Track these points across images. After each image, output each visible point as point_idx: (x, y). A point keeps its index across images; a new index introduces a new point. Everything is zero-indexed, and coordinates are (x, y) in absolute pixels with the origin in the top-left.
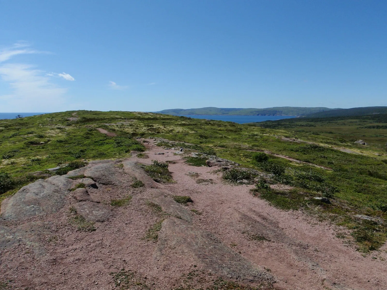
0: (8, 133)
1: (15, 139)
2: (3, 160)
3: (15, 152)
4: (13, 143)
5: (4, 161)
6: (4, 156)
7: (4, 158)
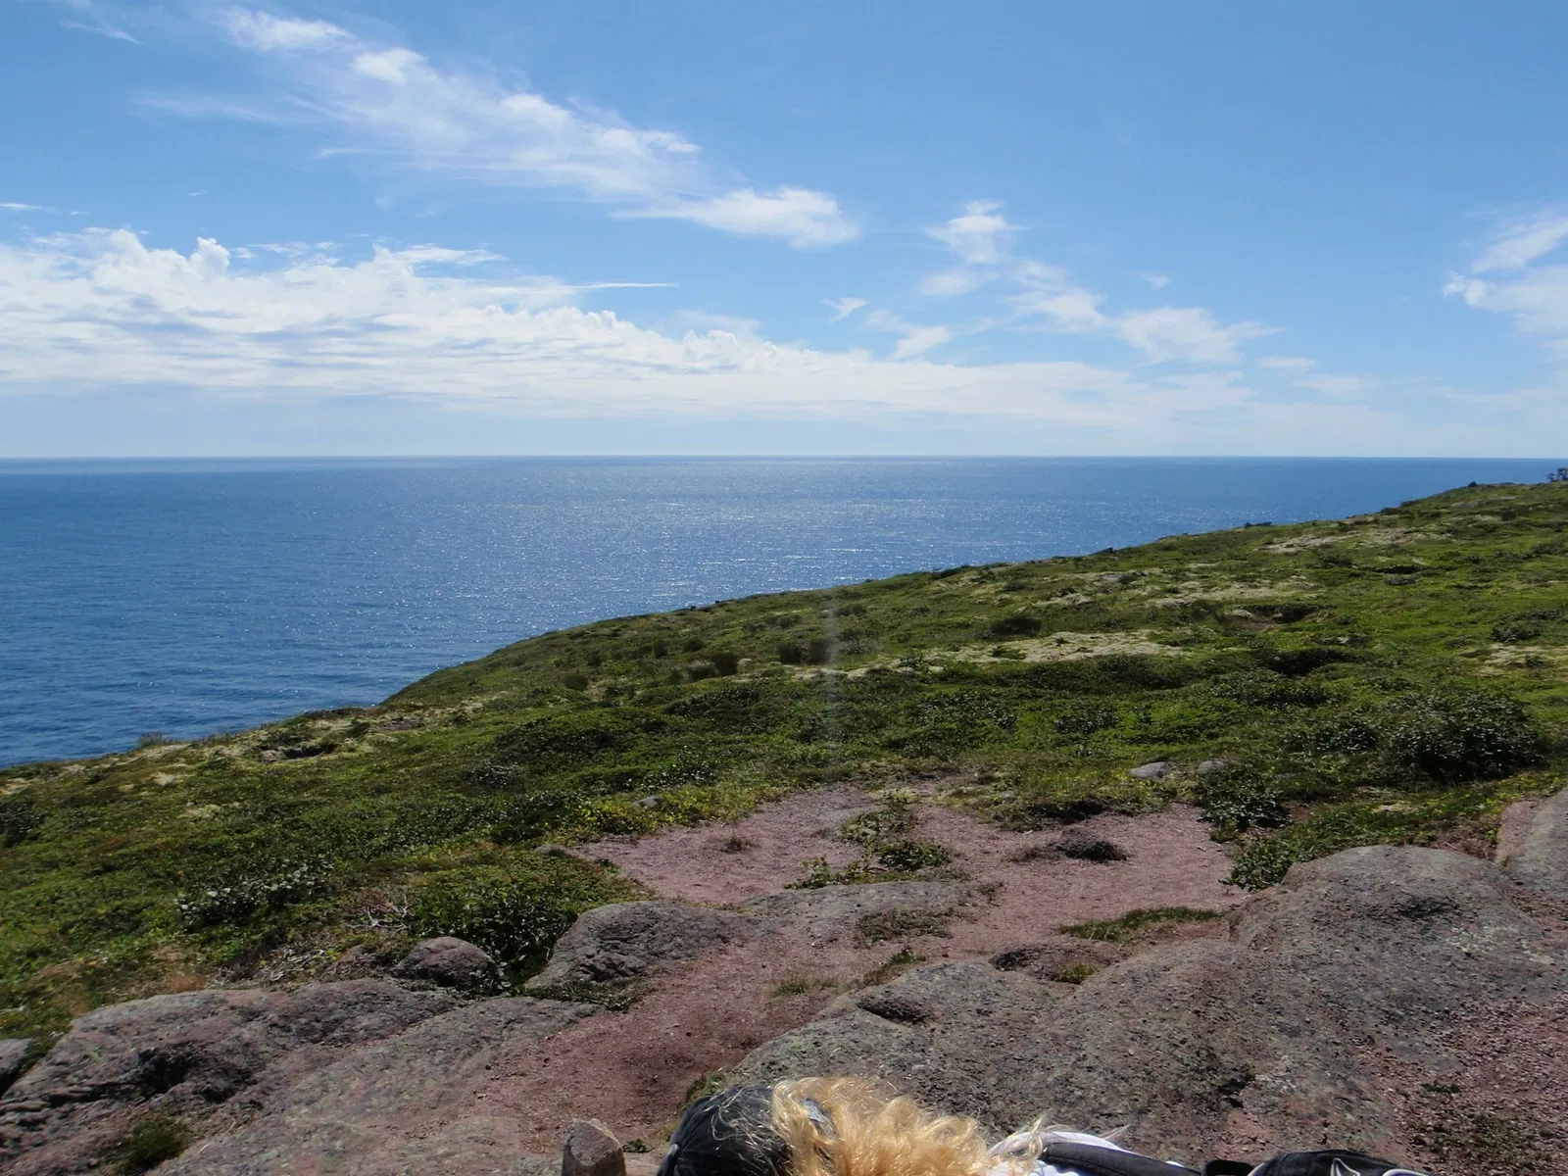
0: (1519, 539)
1: (1547, 564)
2: (1495, 646)
3: (1544, 617)
4: (1537, 581)
5: (1497, 651)
6: (1500, 629)
7: (1497, 637)
